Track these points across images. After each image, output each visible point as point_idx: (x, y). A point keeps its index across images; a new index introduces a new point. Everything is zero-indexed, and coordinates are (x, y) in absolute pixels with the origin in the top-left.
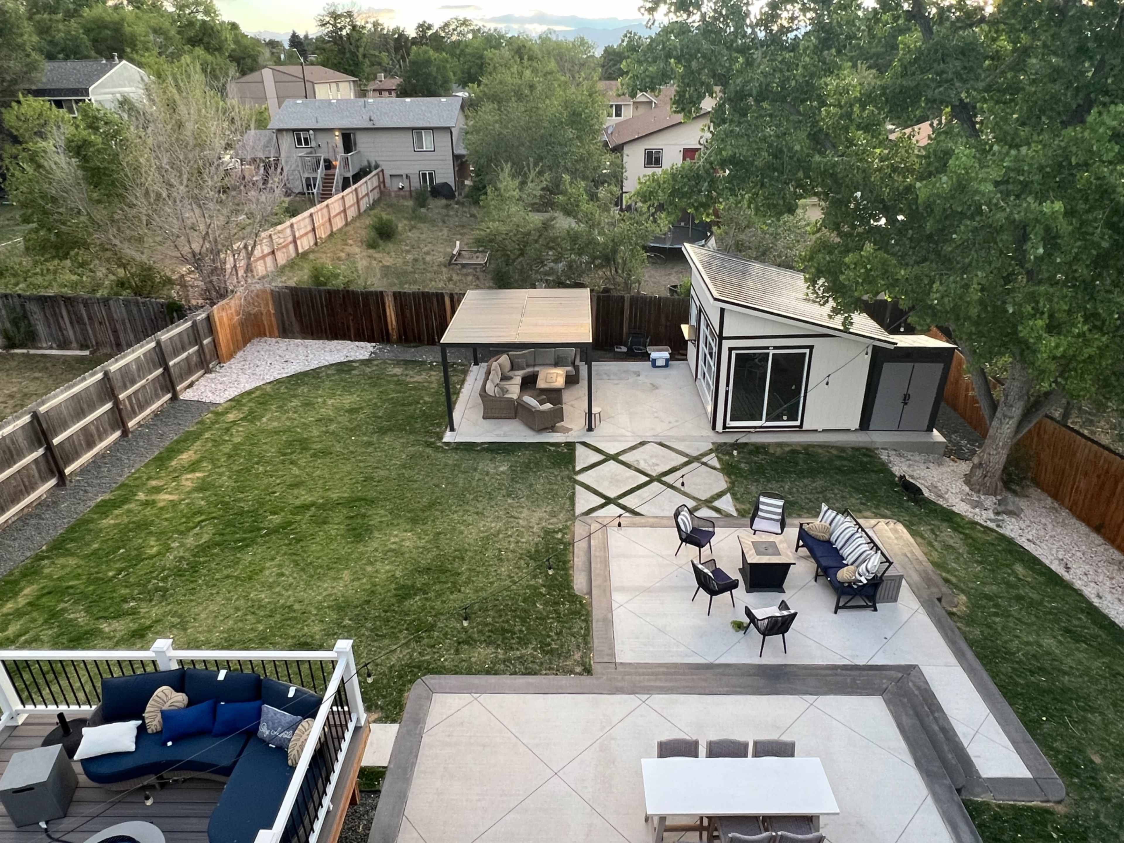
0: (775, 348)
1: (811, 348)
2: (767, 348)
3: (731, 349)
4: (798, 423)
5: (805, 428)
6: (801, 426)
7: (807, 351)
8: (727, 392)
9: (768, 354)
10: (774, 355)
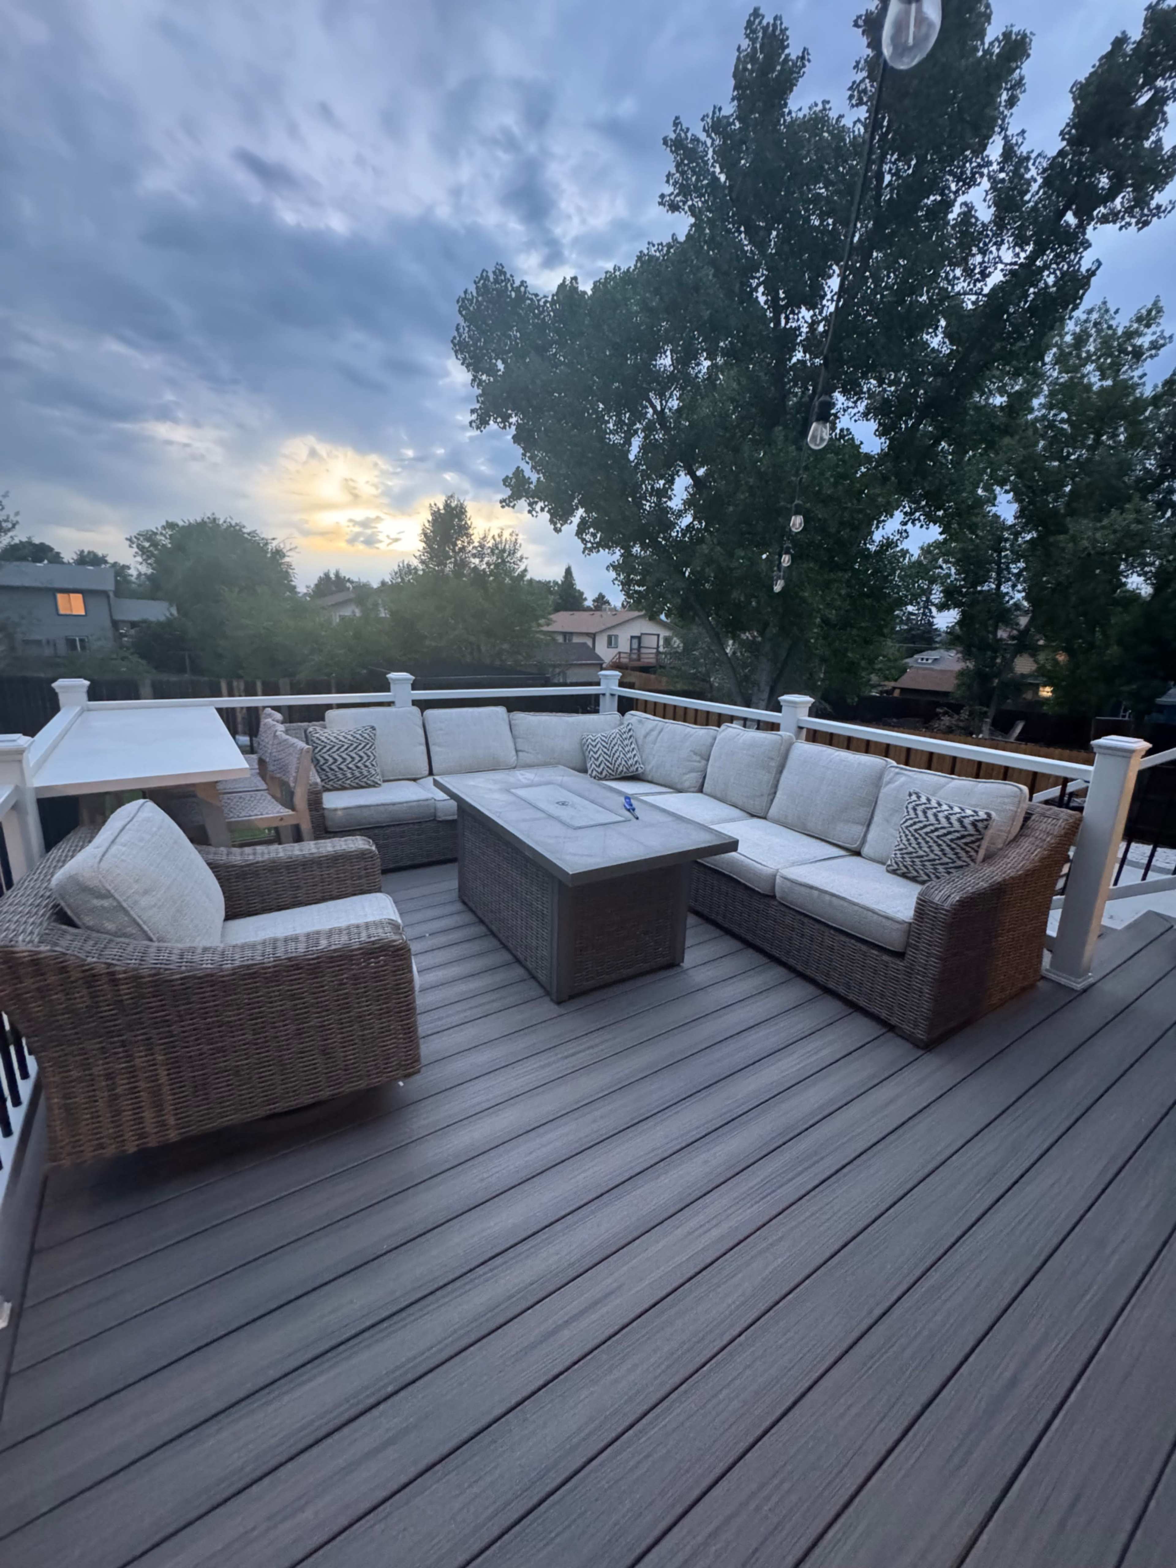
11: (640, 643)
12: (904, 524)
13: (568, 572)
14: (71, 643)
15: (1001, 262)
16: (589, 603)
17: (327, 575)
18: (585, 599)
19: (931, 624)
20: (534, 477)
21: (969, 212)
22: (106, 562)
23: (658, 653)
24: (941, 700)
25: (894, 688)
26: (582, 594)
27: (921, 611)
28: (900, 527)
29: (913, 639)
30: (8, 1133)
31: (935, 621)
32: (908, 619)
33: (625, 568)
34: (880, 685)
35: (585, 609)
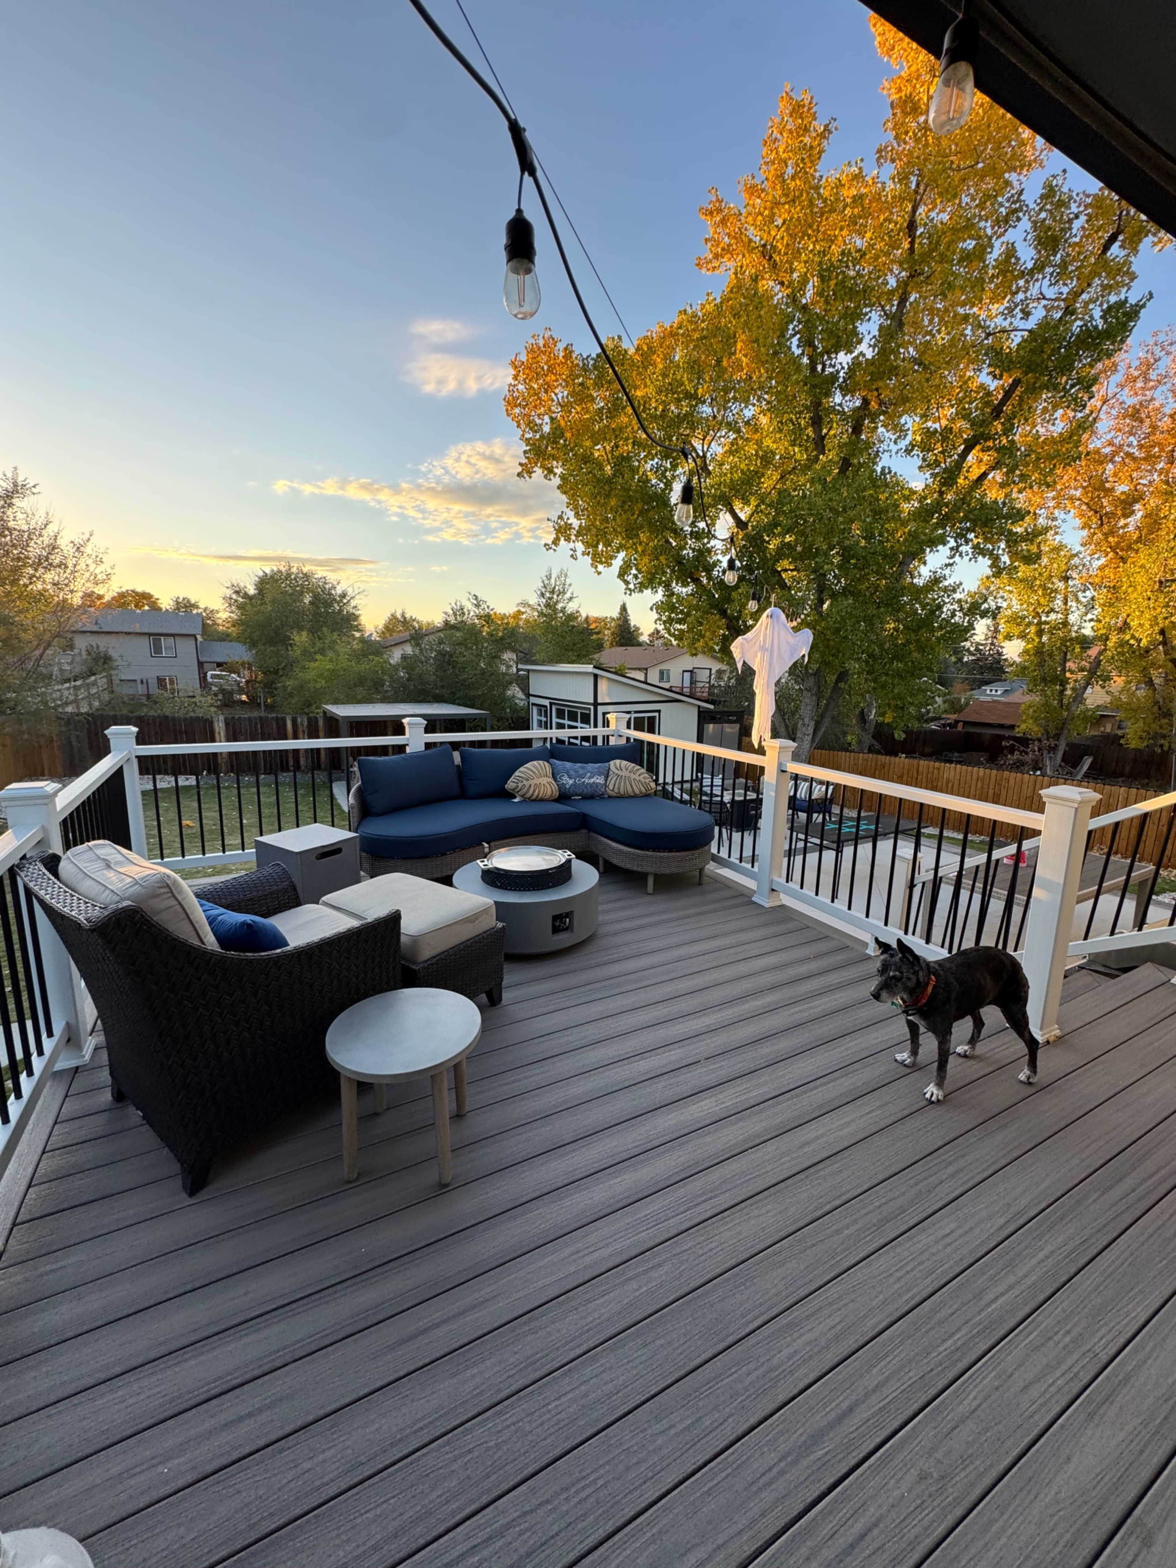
0: (636, 712)
1: (659, 711)
2: (630, 712)
3: (604, 714)
7: (657, 714)
9: (631, 718)
11: (692, 677)
12: (952, 557)
13: (624, 608)
14: (161, 681)
15: (1044, 298)
16: (645, 638)
17: (393, 616)
18: (642, 634)
19: (1000, 654)
20: (575, 523)
21: (1011, 252)
22: (198, 607)
23: (712, 687)
24: (1007, 733)
25: (957, 722)
26: (637, 629)
27: (990, 641)
28: (947, 561)
29: (982, 670)
30: (6, 1121)
31: (1005, 651)
32: (977, 649)
33: (666, 607)
34: (940, 718)
35: (640, 644)
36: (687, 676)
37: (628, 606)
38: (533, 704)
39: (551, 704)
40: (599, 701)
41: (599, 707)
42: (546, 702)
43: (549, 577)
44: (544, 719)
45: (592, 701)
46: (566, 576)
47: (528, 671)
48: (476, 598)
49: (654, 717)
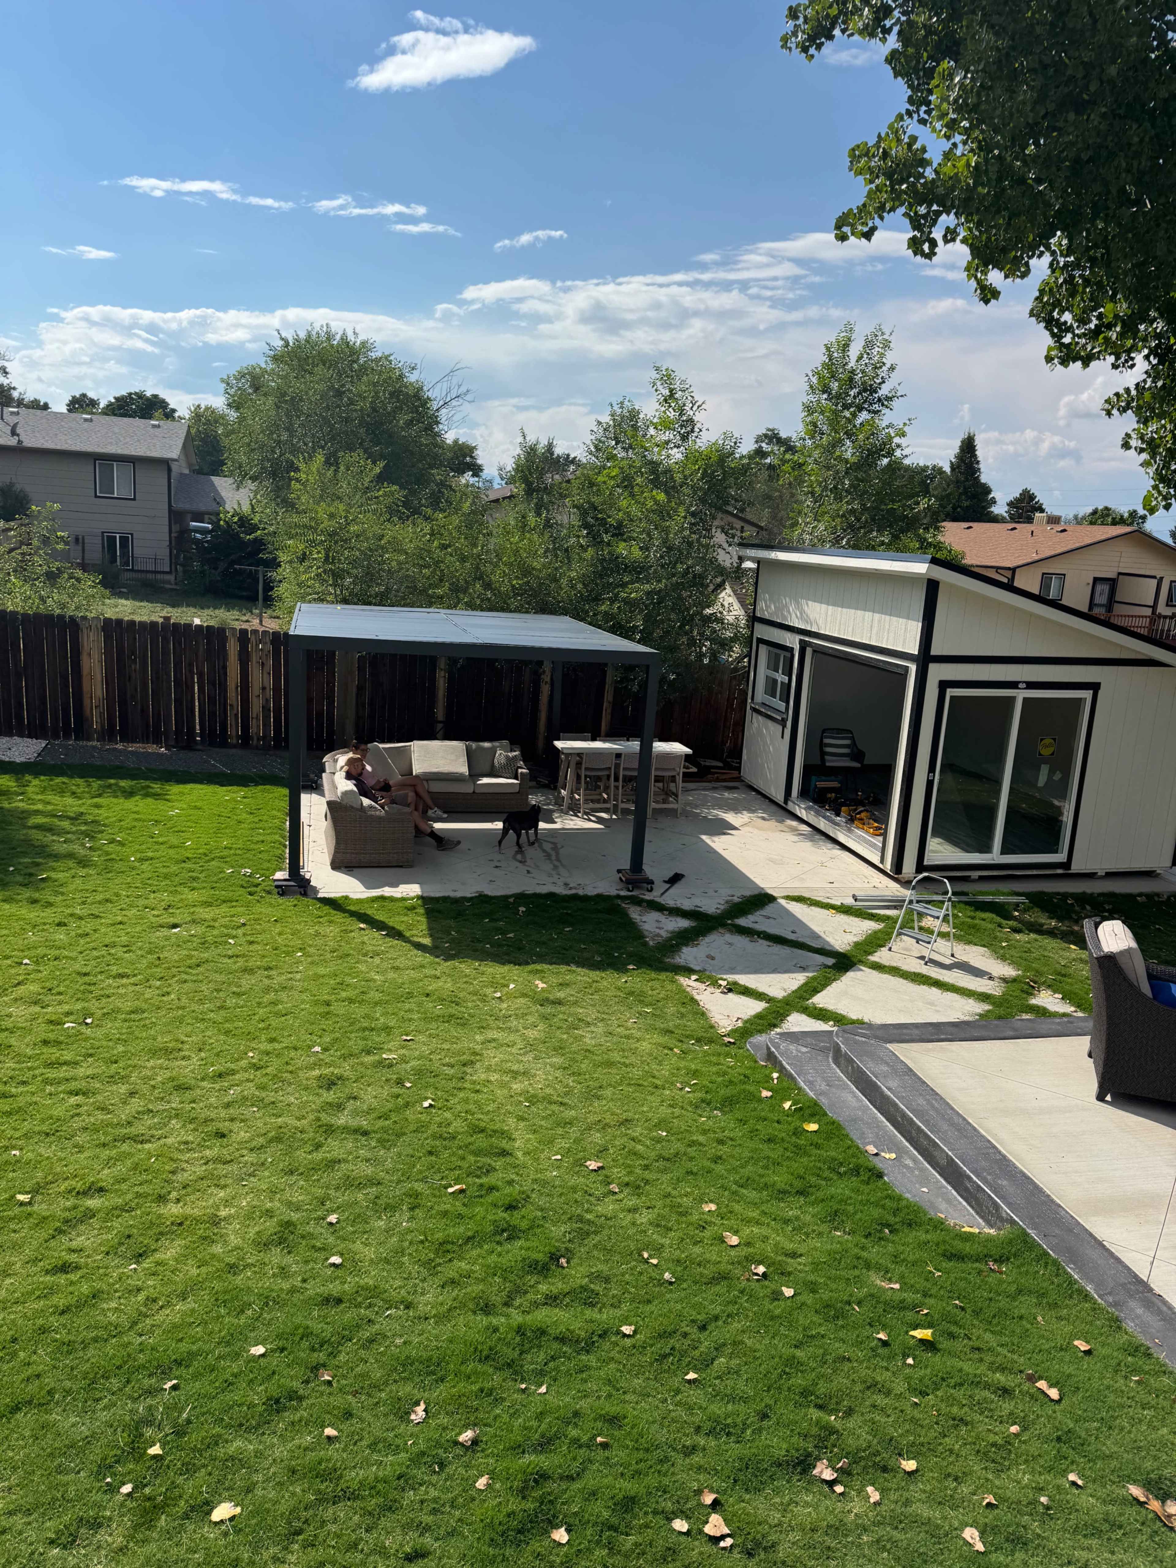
0: (1031, 685)
1: (1095, 687)
2: (1013, 685)
3: (944, 685)
4: (1060, 857)
5: (1075, 867)
6: (1067, 865)
7: (1087, 695)
8: (930, 784)
9: (1012, 699)
10: (1025, 700)
11: (1112, 593)
13: (966, 446)
14: (107, 542)
16: (1003, 507)
23: (1156, 616)
26: (989, 488)
35: (995, 519)
36: (1105, 588)
37: (979, 442)
38: (760, 641)
39: (803, 646)
40: (934, 651)
41: (933, 668)
42: (793, 641)
43: (845, 347)
44: (781, 678)
45: (913, 649)
46: (886, 345)
47: (759, 562)
48: (667, 378)
49: (1079, 701)
